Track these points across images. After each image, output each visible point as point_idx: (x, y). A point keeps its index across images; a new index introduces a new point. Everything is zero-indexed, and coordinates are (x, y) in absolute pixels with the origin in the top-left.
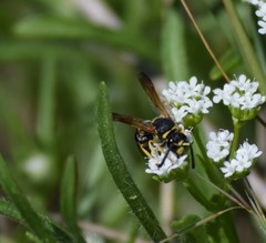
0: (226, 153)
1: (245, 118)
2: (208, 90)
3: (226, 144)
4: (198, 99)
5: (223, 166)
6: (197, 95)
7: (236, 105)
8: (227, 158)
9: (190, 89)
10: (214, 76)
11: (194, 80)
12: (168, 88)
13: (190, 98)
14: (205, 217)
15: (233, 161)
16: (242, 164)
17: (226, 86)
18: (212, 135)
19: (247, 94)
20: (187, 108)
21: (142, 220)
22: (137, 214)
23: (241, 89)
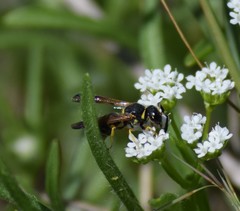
0: (199, 135)
1: (216, 102)
2: (181, 77)
3: (200, 127)
4: (172, 85)
5: (197, 147)
6: (171, 81)
7: (207, 91)
8: (200, 140)
9: (165, 76)
10: (189, 63)
11: (168, 68)
12: (144, 75)
13: (165, 84)
14: (180, 195)
15: (206, 143)
16: (214, 145)
17: (198, 73)
18: (186, 118)
19: (218, 80)
20: (161, 94)
21: (123, 199)
22: (119, 193)
23: (212, 76)
